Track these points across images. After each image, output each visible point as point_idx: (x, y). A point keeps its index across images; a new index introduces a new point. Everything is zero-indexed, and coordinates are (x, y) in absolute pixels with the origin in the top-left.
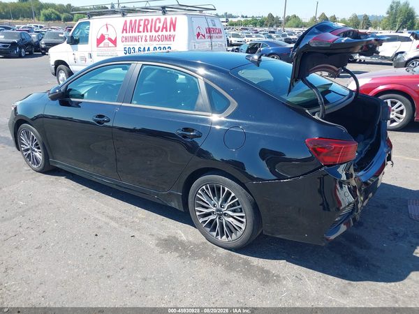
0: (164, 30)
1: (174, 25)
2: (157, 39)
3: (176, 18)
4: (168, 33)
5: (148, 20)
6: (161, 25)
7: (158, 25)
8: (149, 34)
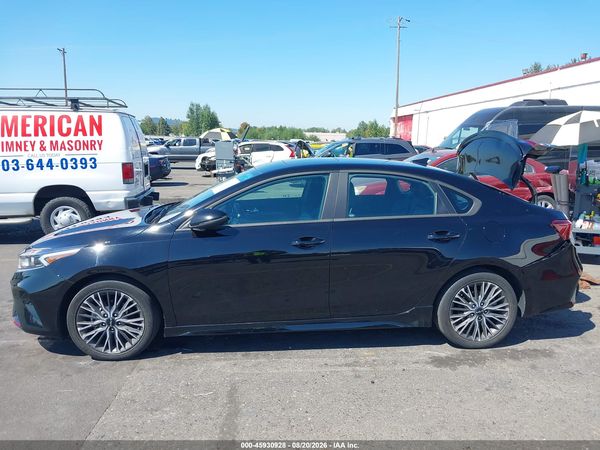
0: (80, 133)
1: (97, 126)
2: (67, 146)
3: (100, 117)
4: (88, 138)
5: (44, 119)
6: (73, 126)
7: (65, 126)
8: (47, 140)
